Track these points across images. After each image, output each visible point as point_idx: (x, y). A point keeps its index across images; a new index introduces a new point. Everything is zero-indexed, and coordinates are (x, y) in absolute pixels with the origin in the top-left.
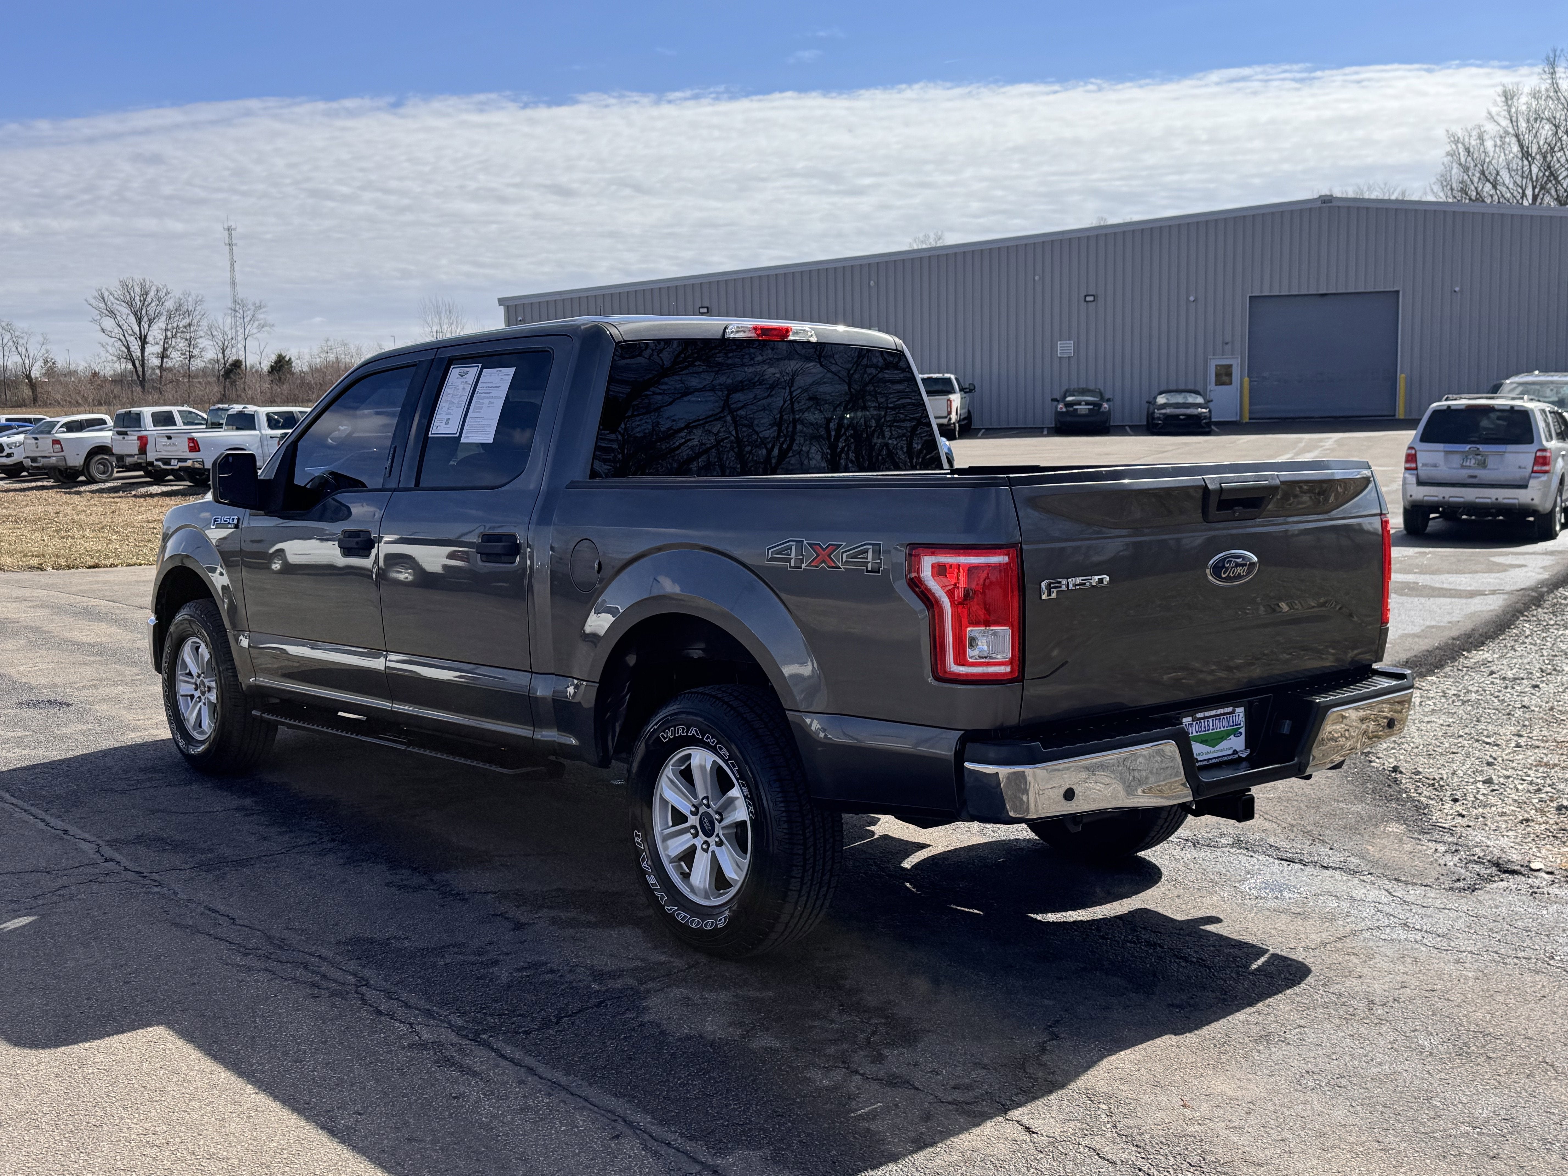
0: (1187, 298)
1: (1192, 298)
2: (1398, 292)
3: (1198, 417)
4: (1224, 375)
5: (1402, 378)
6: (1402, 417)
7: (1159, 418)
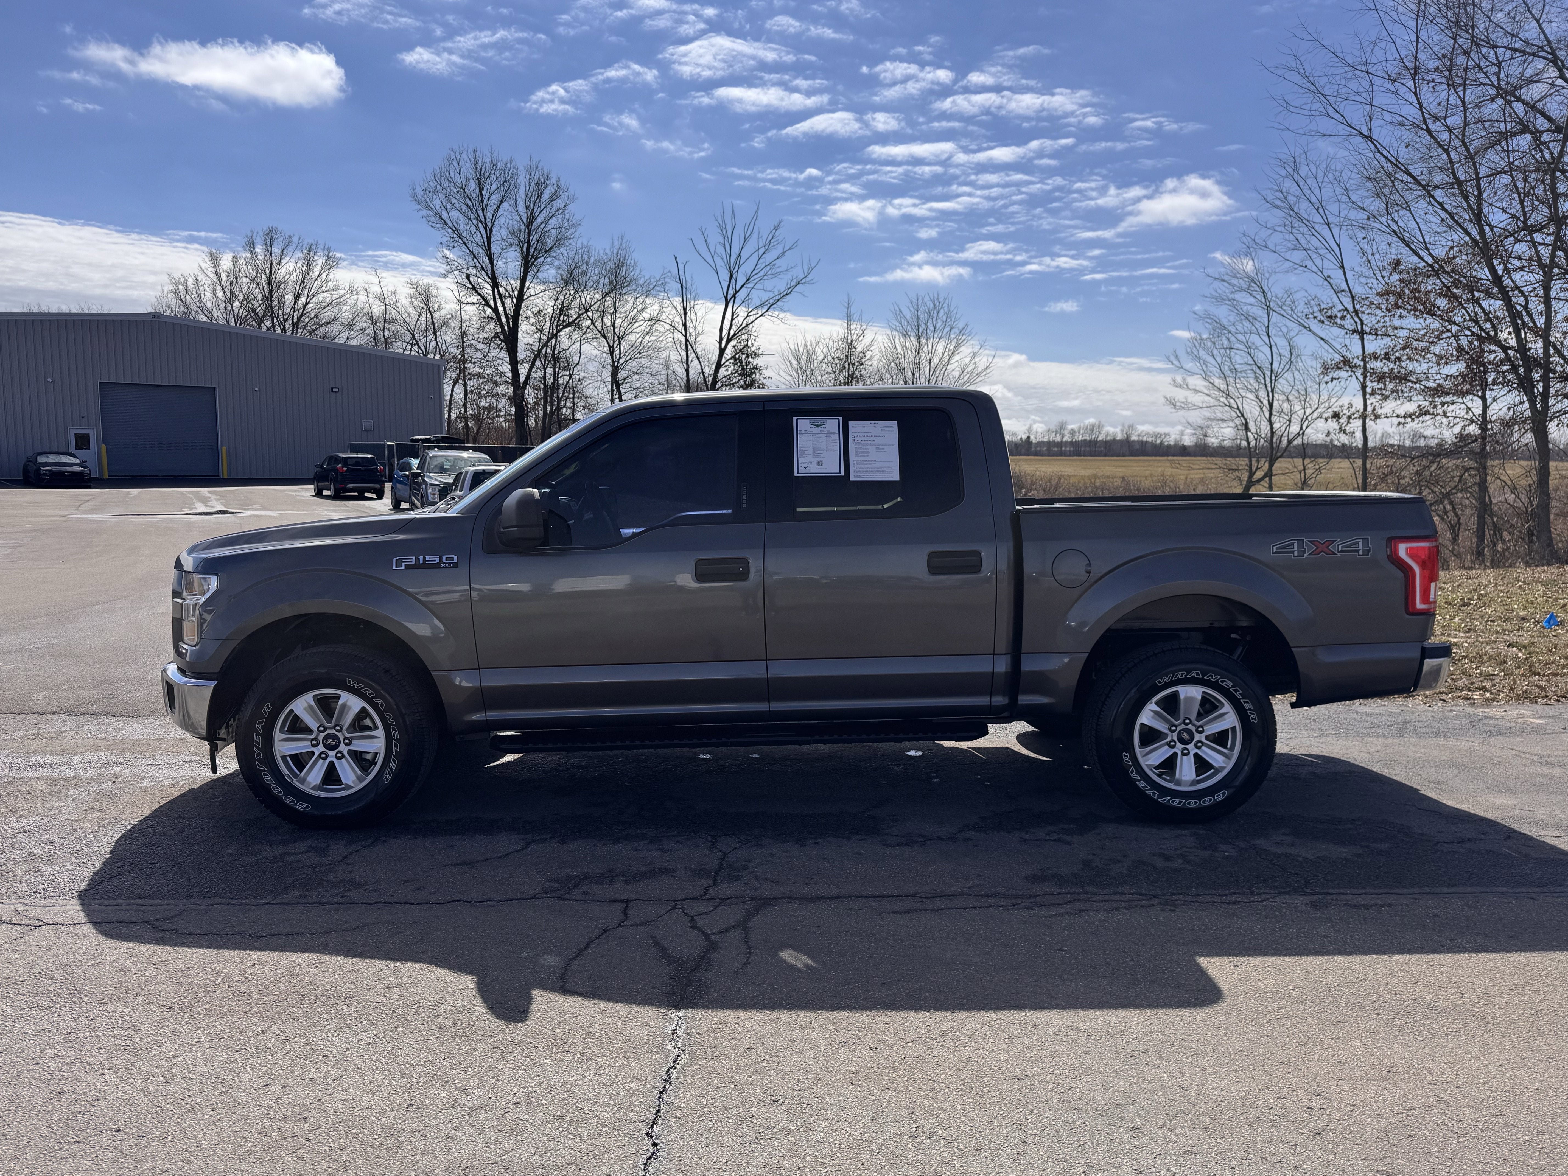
0: (46, 380)
1: (50, 380)
2: (214, 388)
3: (81, 474)
4: (82, 442)
5: (223, 450)
6: (226, 477)
7: (45, 474)
